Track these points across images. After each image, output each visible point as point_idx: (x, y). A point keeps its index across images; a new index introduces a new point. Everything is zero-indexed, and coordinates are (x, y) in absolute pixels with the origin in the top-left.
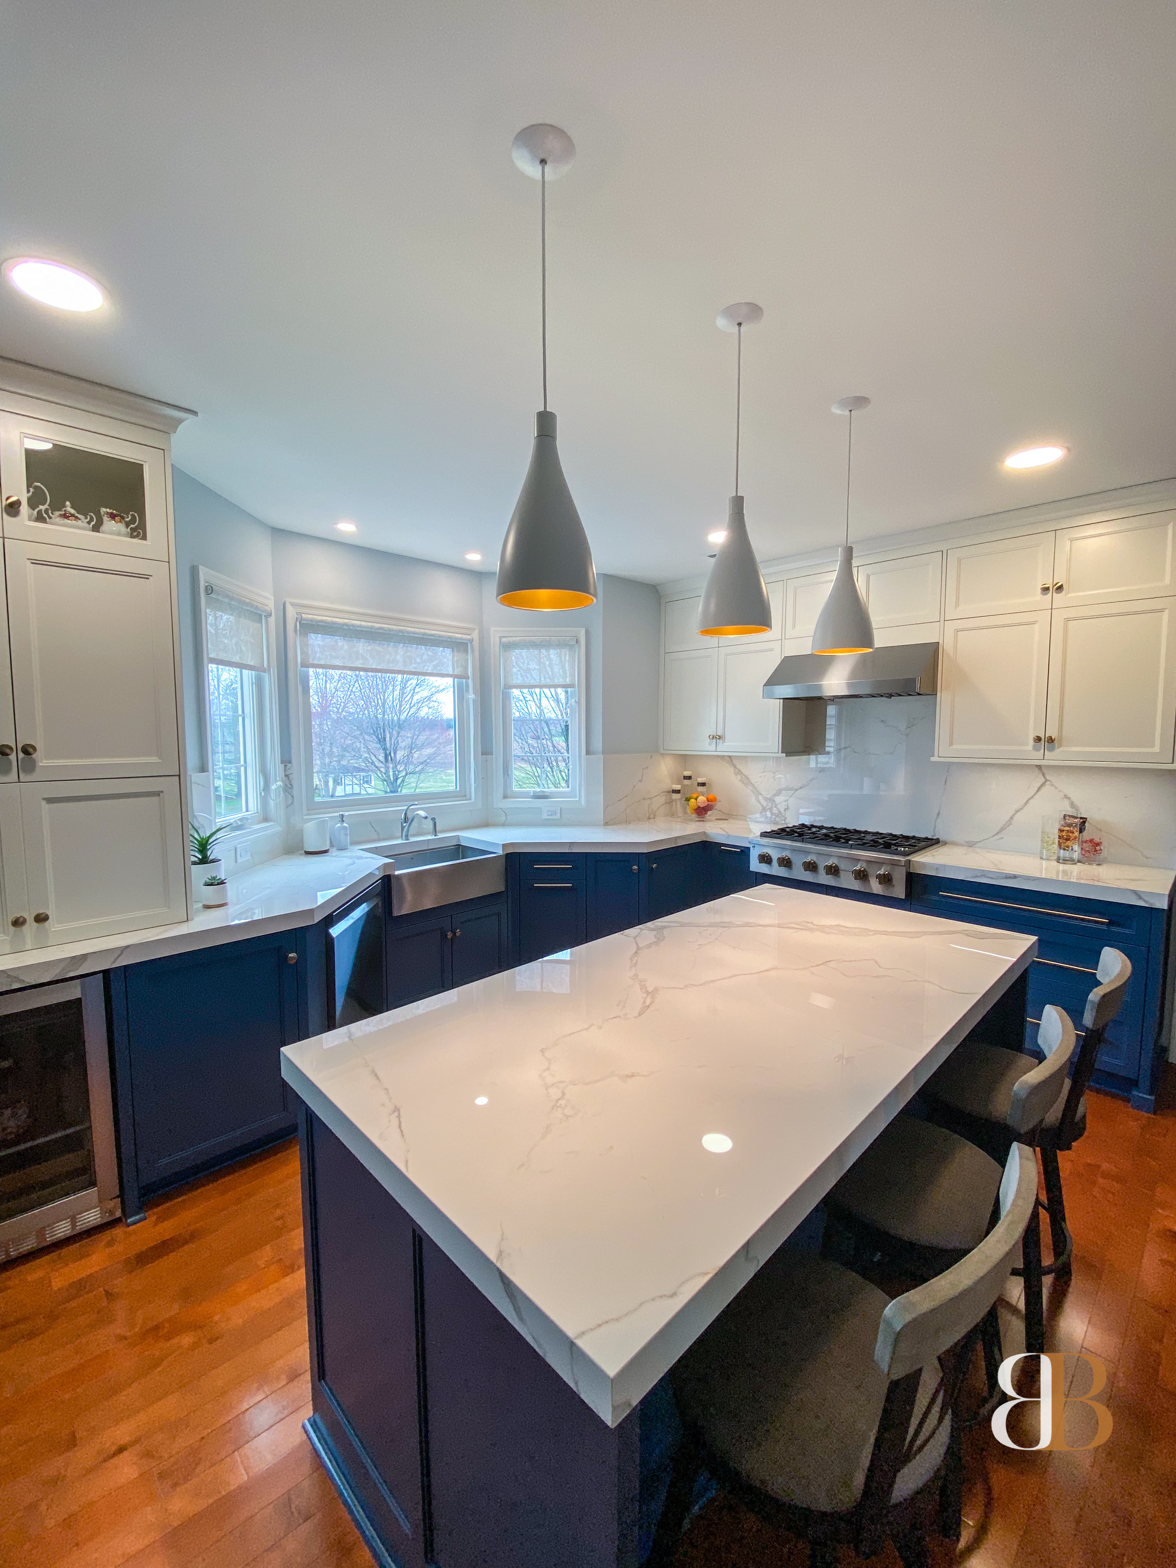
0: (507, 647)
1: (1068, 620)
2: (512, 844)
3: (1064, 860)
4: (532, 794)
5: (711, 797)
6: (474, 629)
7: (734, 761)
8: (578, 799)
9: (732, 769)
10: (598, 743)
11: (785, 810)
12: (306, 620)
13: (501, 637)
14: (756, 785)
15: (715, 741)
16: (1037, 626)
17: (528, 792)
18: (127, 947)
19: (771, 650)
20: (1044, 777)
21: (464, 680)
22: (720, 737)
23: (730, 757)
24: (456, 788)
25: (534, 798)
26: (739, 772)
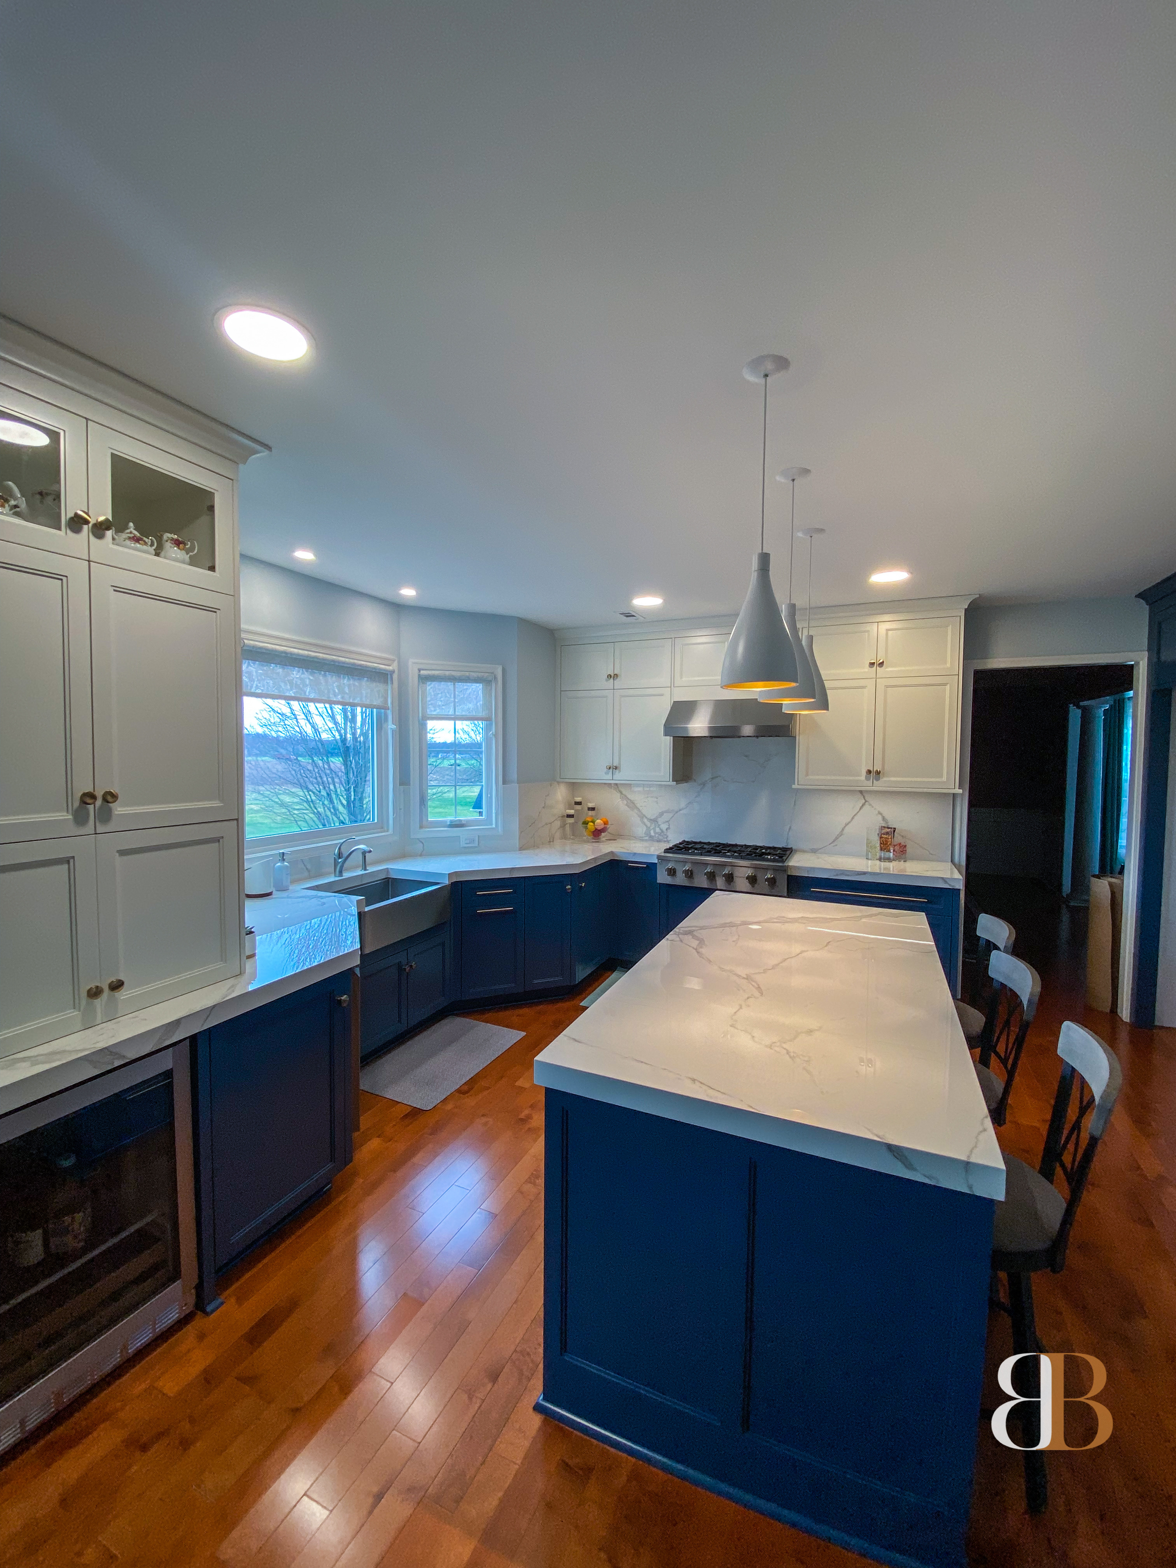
0: (424, 679)
1: (887, 687)
2: (456, 873)
3: (884, 859)
4: (448, 823)
5: (605, 820)
6: (394, 661)
7: (620, 788)
8: (494, 826)
9: (619, 795)
10: (514, 775)
11: (667, 830)
12: (248, 646)
13: (419, 670)
14: (641, 808)
15: (611, 770)
16: (865, 690)
17: (445, 822)
18: (214, 1006)
19: (662, 695)
20: (865, 799)
21: (383, 711)
22: (616, 768)
23: (616, 784)
24: (373, 820)
25: (449, 827)
26: (624, 797)
